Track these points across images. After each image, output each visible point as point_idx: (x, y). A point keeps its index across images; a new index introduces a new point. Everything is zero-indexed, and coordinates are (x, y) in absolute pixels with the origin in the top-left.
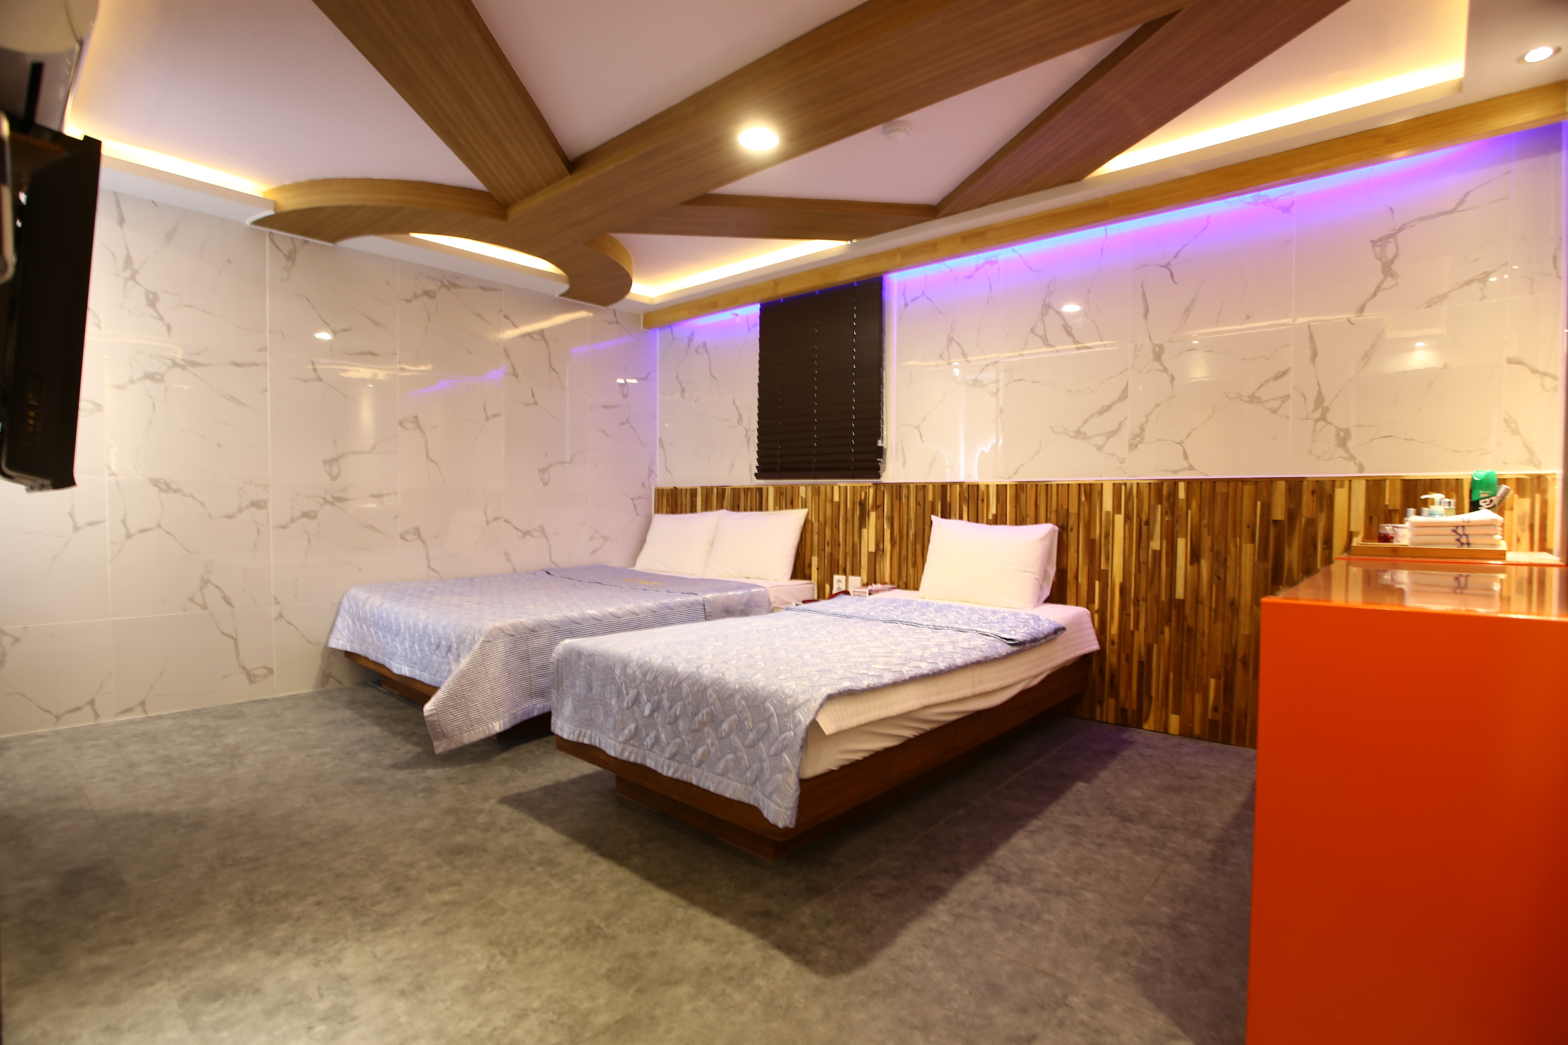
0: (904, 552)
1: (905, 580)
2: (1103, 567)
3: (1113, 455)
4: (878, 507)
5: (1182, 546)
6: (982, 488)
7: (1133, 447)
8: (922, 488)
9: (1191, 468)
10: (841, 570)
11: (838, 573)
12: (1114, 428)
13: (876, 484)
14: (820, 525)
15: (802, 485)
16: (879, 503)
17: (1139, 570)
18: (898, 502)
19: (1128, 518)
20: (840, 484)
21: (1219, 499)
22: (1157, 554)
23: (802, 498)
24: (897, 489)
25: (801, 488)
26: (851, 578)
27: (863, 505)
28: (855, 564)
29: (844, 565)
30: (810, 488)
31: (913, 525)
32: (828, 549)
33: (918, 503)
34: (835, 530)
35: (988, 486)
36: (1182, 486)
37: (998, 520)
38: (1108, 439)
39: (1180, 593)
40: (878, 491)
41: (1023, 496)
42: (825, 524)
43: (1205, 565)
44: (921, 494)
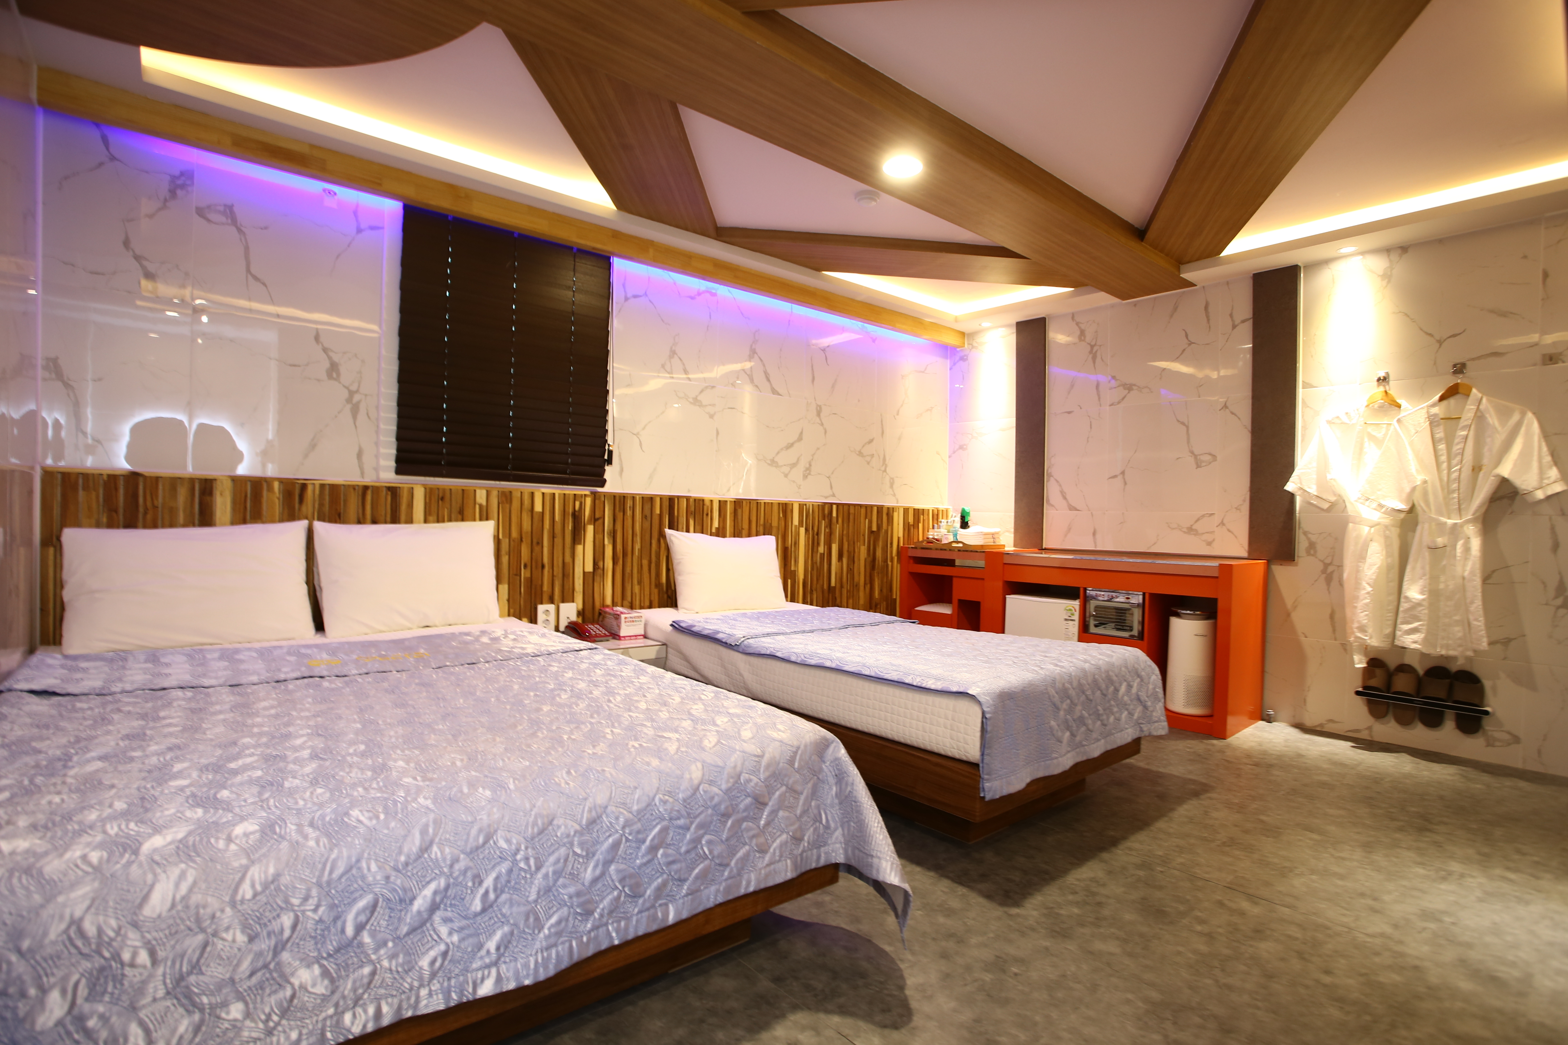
0: (628, 570)
1: (629, 599)
2: (793, 568)
3: (794, 482)
4: (596, 519)
5: (835, 548)
6: (707, 503)
7: (805, 477)
8: (649, 500)
9: (834, 495)
10: (545, 597)
11: (542, 603)
12: (794, 461)
13: (594, 494)
14: (512, 543)
15: (481, 488)
16: (597, 516)
17: (812, 569)
18: (622, 514)
19: (807, 530)
20: (544, 490)
21: (851, 517)
22: (822, 555)
23: (481, 506)
24: (620, 501)
25: (478, 491)
26: (563, 606)
27: (577, 517)
28: (566, 587)
29: (550, 590)
30: (494, 494)
31: (638, 539)
32: (525, 574)
33: (644, 517)
34: (537, 549)
35: (711, 501)
36: (834, 507)
37: (720, 533)
38: (791, 469)
39: (833, 584)
40: (597, 501)
41: (739, 511)
42: (521, 540)
43: (845, 560)
44: (647, 507)
